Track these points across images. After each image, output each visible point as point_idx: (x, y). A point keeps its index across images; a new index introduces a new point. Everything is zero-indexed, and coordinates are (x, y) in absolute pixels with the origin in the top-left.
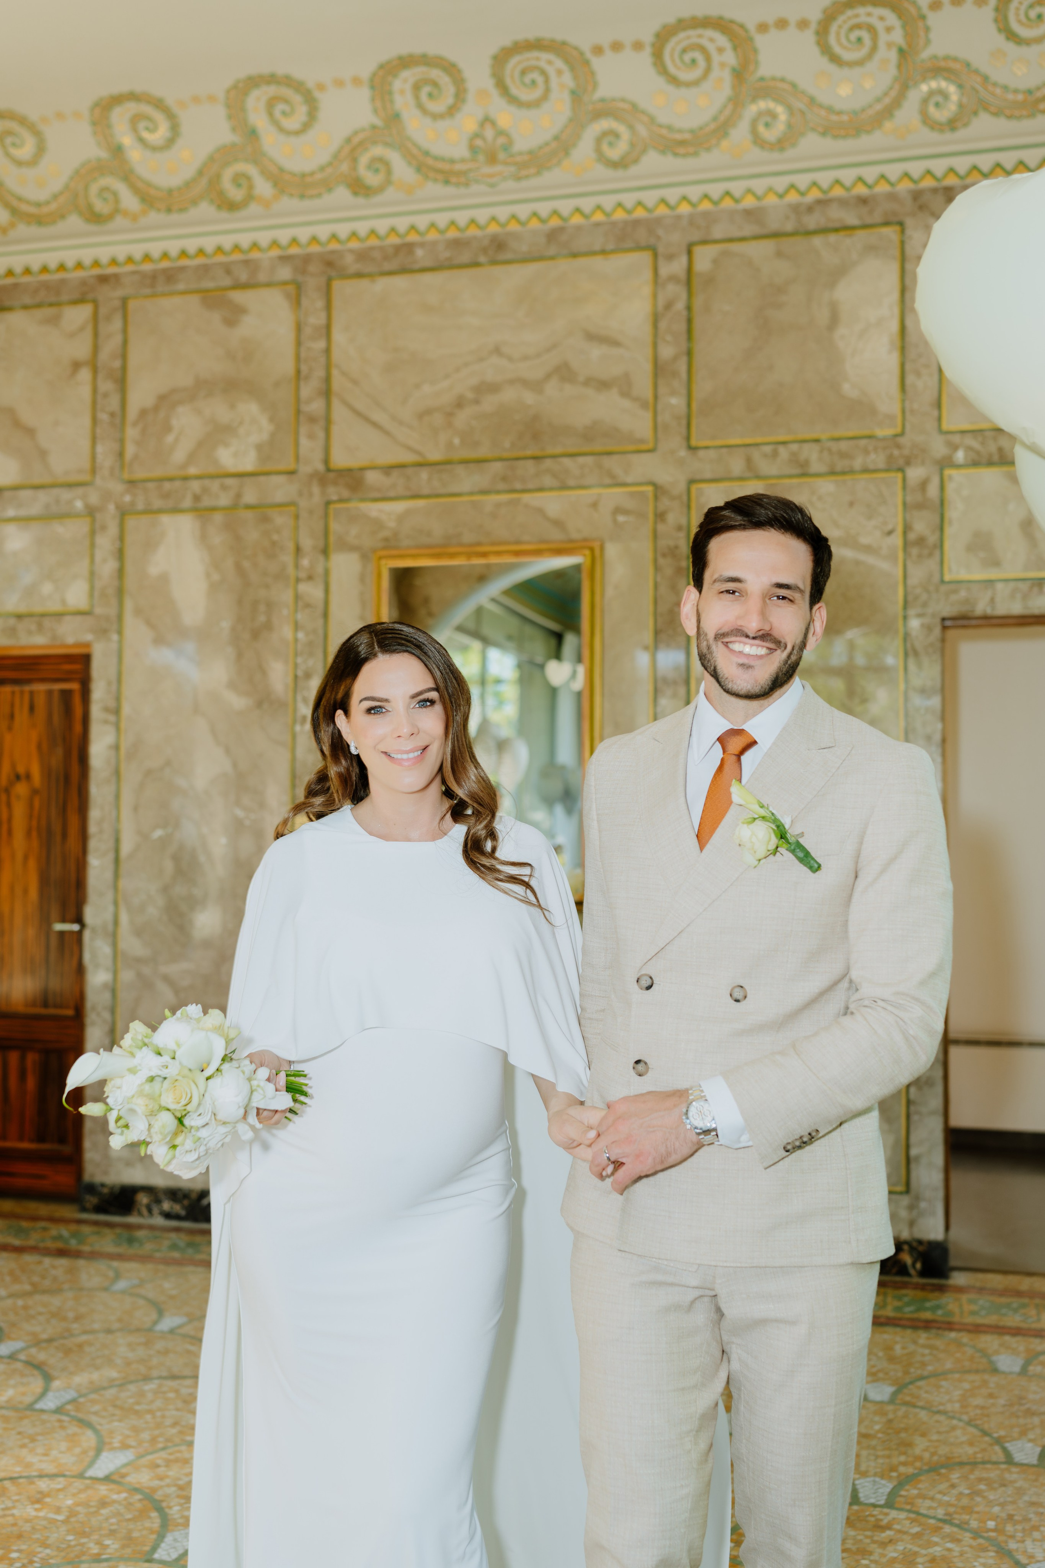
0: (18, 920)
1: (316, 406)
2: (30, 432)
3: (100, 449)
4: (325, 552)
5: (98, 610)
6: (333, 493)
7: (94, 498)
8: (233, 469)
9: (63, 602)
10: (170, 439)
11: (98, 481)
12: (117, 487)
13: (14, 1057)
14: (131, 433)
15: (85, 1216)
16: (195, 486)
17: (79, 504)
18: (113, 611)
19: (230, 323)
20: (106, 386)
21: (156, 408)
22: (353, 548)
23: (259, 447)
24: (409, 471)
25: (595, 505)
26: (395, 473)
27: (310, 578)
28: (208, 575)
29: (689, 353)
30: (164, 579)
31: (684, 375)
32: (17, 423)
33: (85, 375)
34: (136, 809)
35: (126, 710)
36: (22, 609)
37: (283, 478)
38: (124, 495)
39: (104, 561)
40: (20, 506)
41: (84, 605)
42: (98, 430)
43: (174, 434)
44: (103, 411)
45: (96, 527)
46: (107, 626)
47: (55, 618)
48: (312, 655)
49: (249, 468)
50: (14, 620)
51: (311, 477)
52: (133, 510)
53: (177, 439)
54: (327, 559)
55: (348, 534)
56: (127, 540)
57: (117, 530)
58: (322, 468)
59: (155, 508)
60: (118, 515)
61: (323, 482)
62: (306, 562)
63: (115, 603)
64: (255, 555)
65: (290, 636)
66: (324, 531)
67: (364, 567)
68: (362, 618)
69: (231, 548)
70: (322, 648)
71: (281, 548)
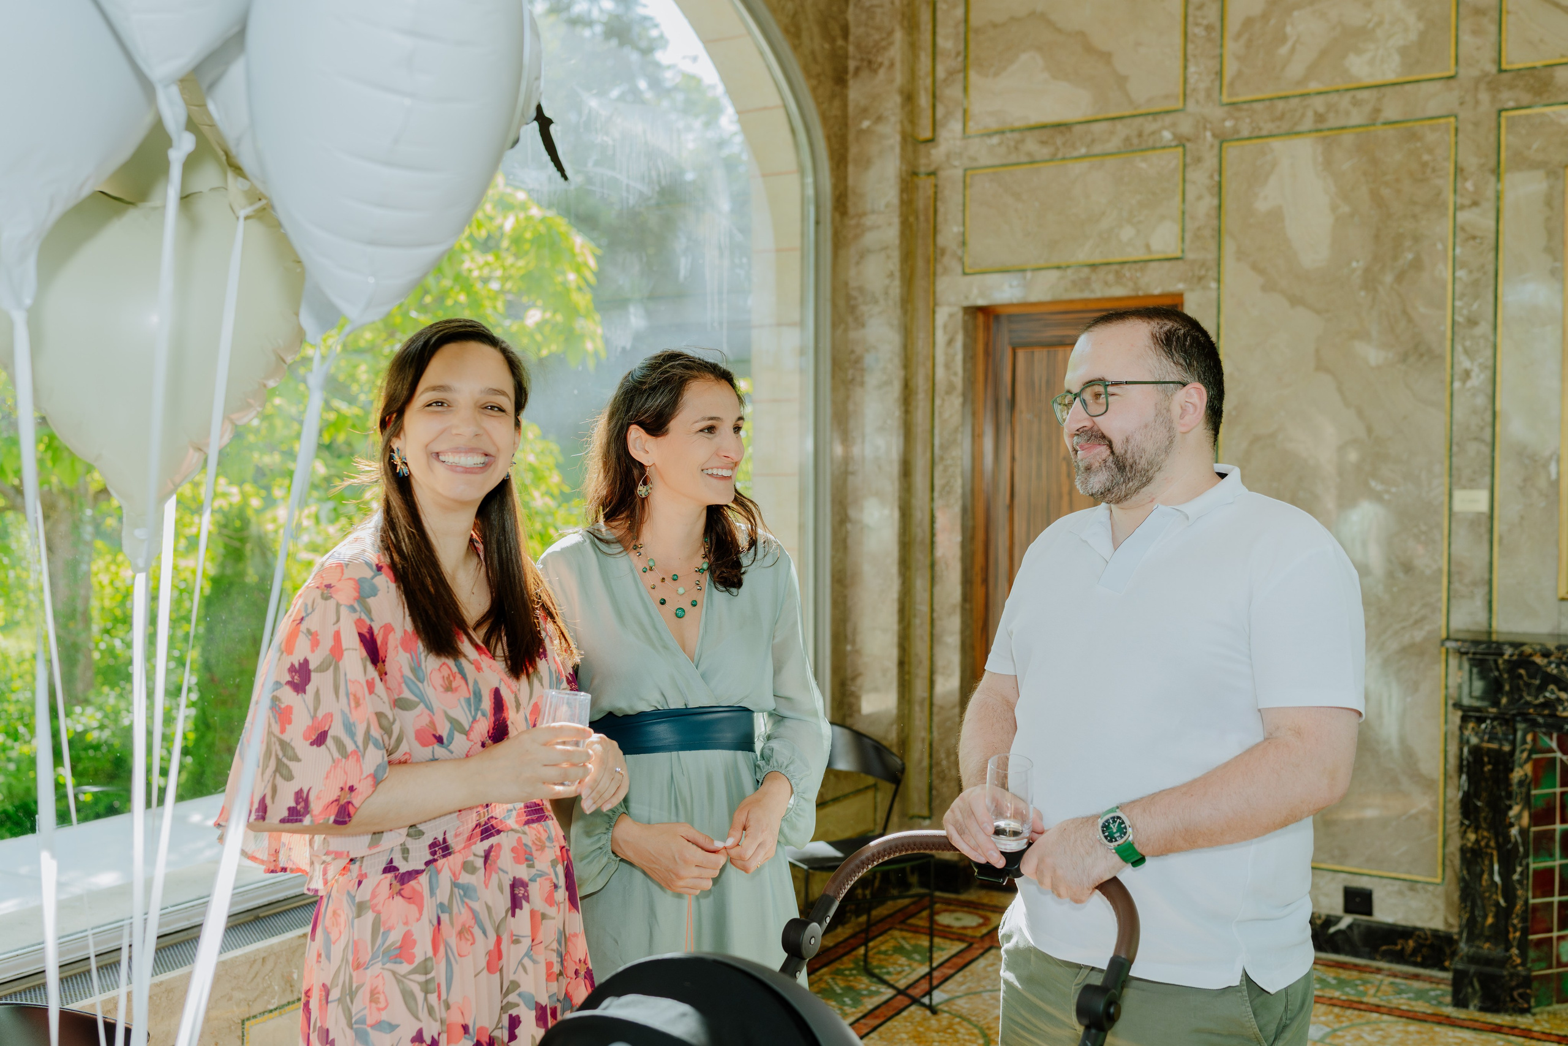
2: (1106, 57)
3: (1192, 69)
4: (1497, 172)
5: (1191, 255)
6: (1507, 98)
7: (1186, 127)
8: (1368, 80)
9: (1148, 247)
10: (1284, 50)
11: (1191, 106)
12: (1215, 113)
14: (1231, 47)
16: (1319, 103)
17: (1167, 135)
18: (1211, 256)
21: (1265, 17)
22: (1534, 165)
23: (1403, 51)
27: (1475, 204)
28: (1334, 208)
30: (1276, 215)
32: (1089, 49)
36: (1097, 259)
37: (1438, 85)
38: (1224, 120)
39: (1200, 198)
40: (1093, 141)
41: (1173, 250)
42: (1190, 47)
43: (1289, 44)
44: (1197, 25)
45: (1188, 160)
46: (1203, 272)
47: (1138, 266)
48: (1476, 297)
49: (1391, 77)
50: (1086, 270)
51: (1478, 81)
52: (1236, 137)
53: (1293, 50)
54: (1498, 180)
55: (1529, 148)
56: (1228, 173)
57: (1215, 161)
58: (1492, 69)
59: (1264, 132)
60: (1216, 143)
61: (1494, 87)
62: (1469, 185)
63: (1213, 246)
64: (1398, 180)
65: (1447, 275)
66: (1495, 145)
67: (1551, 187)
68: (1549, 250)
69: (1365, 174)
70: (1491, 288)
71: (1435, 170)
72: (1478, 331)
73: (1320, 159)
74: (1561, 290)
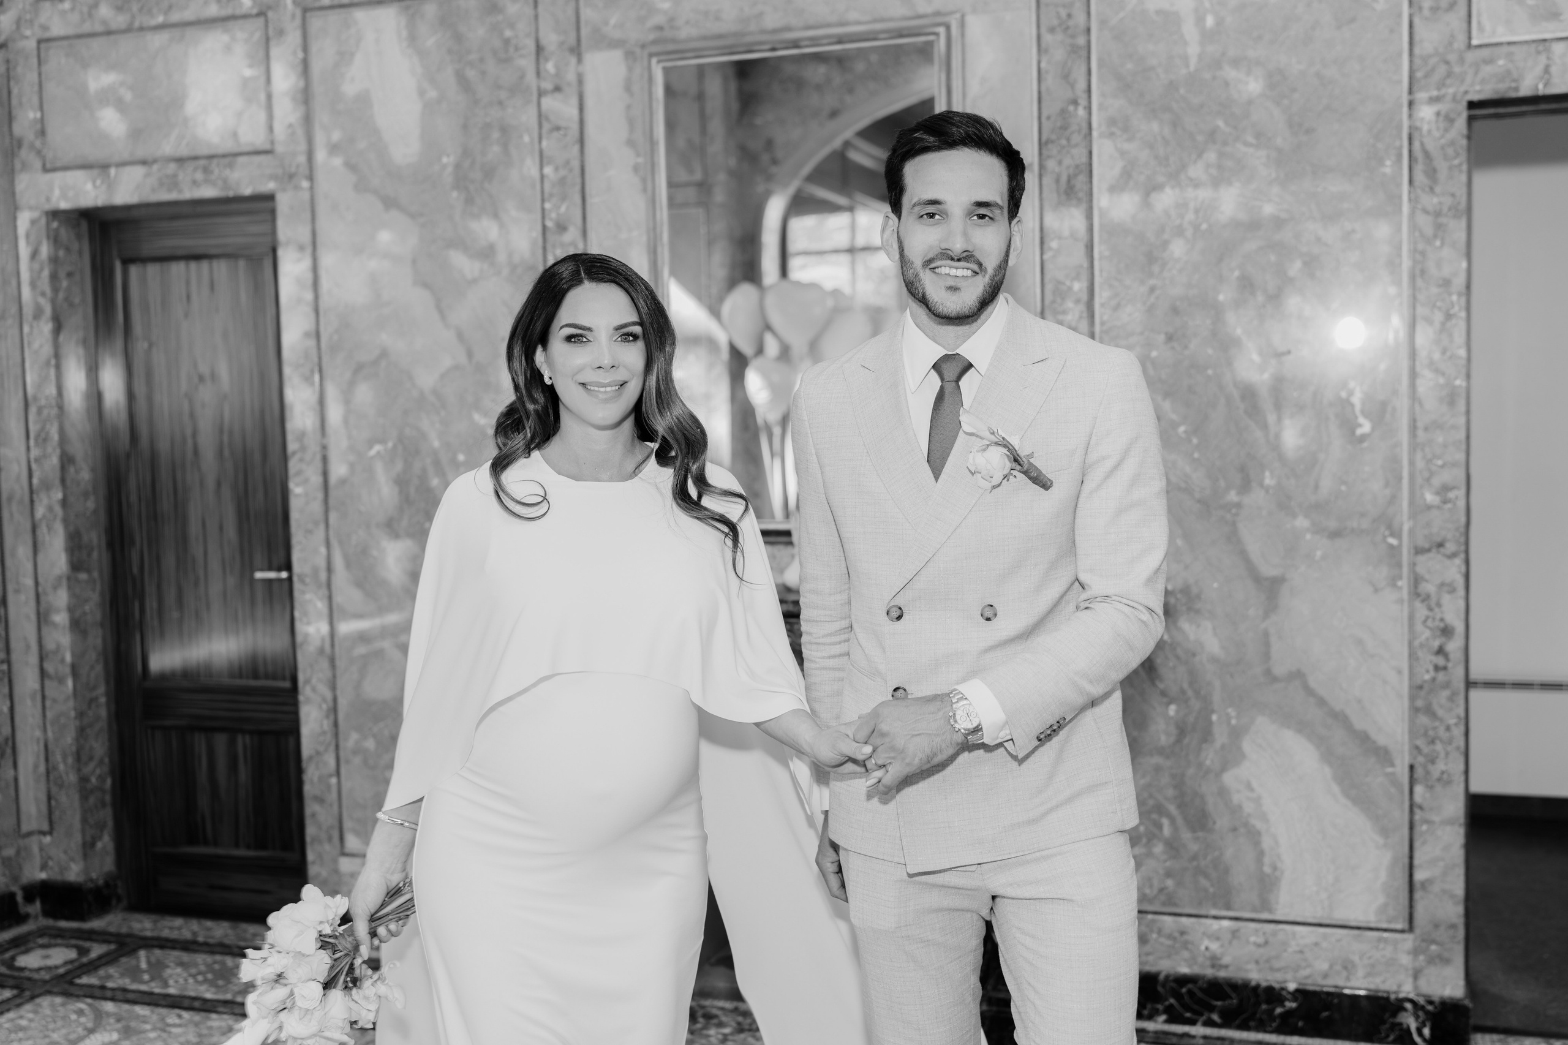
0: (215, 565)
4: (576, 50)
5: (279, 149)
9: (237, 137)
13: (221, 741)
17: (246, 2)
18: (302, 149)
22: (614, 44)
27: (557, 89)
28: (422, 93)
30: (364, 99)
34: (345, 417)
35: (325, 283)
36: (184, 151)
40: (170, 7)
41: (261, 142)
45: (271, 32)
46: (294, 169)
47: (227, 160)
48: (564, 198)
50: (172, 167)
52: (317, 4)
54: (580, 60)
55: (606, 23)
56: (313, 49)
57: (299, 34)
59: (345, 1)
60: (298, 13)
62: (551, 67)
64: (482, 60)
65: (534, 172)
66: (573, 19)
67: (630, 69)
68: (631, 143)
69: (450, 51)
70: (578, 188)
71: (517, 49)
73: (404, 33)
74: (645, 190)
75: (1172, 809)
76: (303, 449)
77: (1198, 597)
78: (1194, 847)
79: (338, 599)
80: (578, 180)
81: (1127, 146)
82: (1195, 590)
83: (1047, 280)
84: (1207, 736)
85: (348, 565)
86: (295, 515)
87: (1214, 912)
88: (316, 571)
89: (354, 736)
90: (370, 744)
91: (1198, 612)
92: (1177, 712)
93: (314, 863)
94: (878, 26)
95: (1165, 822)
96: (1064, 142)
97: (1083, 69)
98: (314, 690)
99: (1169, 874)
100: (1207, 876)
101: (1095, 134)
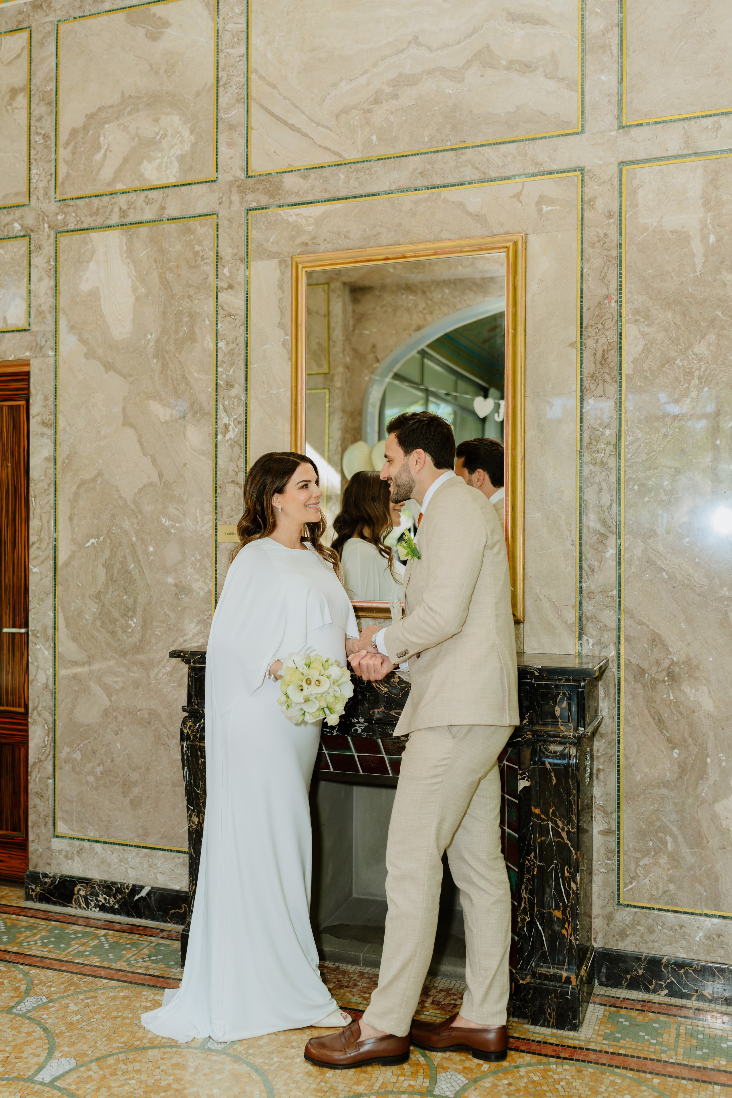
1: (237, 114)
3: (34, 171)
4: (246, 260)
5: (34, 328)
6: (253, 200)
7: (30, 221)
8: (157, 183)
9: (5, 320)
10: (99, 157)
11: (34, 202)
12: (52, 207)
14: (64, 153)
15: (30, 904)
16: (122, 201)
17: (17, 226)
18: (50, 328)
19: (153, 37)
20: (40, 109)
21: (85, 128)
22: (271, 256)
23: (181, 159)
24: (327, 172)
25: (518, 196)
26: (313, 174)
27: (231, 287)
28: (134, 290)
29: (621, 26)
30: (94, 294)
31: (615, 49)
33: (21, 100)
34: (71, 519)
35: (61, 423)
37: (204, 187)
38: (57, 214)
39: (40, 279)
41: (22, 324)
42: (33, 152)
43: (103, 151)
44: (37, 134)
45: (32, 248)
46: (43, 343)
48: (232, 365)
49: (172, 180)
51: (231, 184)
52: (66, 228)
53: (105, 155)
54: (247, 267)
55: (268, 241)
56: (61, 259)
57: (52, 248)
58: (242, 176)
59: (85, 226)
60: (52, 233)
61: (242, 189)
62: (226, 271)
63: (50, 319)
64: (178, 267)
65: (212, 346)
66: (244, 238)
67: (283, 273)
68: (281, 325)
69: (155, 261)
70: (243, 356)
71: (203, 259)
72: (233, 392)
73: (125, 248)
74: (291, 359)
75: (674, 829)
76: (40, 540)
77: (698, 667)
78: (691, 860)
79: (59, 649)
80: (244, 351)
81: (647, 330)
82: (695, 662)
83: (585, 427)
84: (702, 775)
85: (68, 625)
86: (32, 588)
87: (706, 912)
88: (45, 628)
89: (66, 749)
90: (77, 756)
91: (697, 678)
92: (679, 755)
93: (33, 841)
94: (464, 242)
95: (669, 839)
96: (600, 326)
97: (616, 273)
98: (39, 715)
99: (671, 880)
100: (701, 883)
101: (623, 320)
